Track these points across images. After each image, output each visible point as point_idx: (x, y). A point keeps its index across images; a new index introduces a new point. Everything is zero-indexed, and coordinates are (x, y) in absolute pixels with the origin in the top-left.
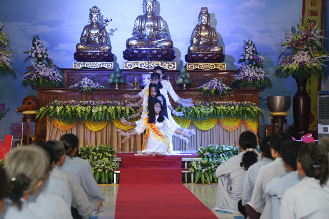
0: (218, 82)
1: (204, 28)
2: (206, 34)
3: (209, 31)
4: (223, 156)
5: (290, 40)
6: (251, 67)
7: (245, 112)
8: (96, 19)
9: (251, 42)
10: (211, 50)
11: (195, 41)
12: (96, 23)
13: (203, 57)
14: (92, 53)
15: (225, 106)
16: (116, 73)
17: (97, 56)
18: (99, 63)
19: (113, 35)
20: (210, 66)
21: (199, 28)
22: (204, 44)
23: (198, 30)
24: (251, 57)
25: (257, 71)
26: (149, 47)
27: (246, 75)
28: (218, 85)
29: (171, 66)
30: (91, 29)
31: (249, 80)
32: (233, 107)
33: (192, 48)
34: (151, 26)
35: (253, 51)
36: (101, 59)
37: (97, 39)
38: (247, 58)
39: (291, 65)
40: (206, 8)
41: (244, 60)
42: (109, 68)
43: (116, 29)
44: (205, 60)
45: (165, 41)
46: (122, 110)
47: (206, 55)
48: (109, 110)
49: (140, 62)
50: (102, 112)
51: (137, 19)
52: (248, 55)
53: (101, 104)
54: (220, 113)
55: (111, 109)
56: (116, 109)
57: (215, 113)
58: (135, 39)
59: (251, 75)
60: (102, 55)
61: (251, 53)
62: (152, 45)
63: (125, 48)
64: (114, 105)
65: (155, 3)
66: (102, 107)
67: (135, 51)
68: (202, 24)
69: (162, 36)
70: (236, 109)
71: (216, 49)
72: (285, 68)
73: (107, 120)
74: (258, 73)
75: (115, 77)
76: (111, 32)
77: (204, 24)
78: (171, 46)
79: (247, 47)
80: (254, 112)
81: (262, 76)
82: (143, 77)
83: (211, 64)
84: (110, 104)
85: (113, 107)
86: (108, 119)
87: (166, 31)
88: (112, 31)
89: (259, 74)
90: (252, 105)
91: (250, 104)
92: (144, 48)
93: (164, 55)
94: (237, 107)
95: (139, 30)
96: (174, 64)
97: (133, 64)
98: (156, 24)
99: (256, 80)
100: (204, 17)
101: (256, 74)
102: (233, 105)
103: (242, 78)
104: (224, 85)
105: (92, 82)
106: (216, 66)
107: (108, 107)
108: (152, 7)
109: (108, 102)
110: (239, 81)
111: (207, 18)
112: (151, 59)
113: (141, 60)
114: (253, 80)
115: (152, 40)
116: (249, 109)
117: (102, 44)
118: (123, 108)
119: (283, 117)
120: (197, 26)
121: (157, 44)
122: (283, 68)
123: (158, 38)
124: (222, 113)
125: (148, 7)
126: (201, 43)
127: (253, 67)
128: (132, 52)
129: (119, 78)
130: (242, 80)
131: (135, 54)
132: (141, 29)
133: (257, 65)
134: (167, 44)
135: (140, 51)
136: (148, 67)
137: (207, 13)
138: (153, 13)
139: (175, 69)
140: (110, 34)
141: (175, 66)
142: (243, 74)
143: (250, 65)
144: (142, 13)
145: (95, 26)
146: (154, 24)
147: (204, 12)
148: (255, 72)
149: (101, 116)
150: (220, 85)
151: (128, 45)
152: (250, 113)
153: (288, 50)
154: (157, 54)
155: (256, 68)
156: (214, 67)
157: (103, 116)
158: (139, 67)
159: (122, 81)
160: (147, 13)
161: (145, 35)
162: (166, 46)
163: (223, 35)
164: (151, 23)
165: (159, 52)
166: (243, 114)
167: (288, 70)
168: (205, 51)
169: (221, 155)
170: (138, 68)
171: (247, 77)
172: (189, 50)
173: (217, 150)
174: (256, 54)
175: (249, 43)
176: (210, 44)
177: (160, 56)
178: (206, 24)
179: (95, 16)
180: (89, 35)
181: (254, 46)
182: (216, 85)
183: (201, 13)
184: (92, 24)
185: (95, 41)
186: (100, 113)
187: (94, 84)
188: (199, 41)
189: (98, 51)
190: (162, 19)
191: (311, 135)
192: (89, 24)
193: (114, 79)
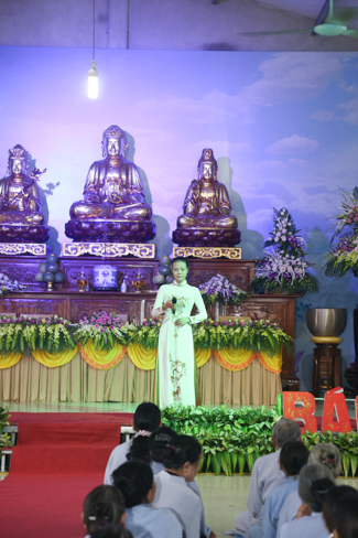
0: (223, 282)
1: (206, 185)
2: (211, 195)
3: (214, 190)
4: (190, 425)
5: (351, 211)
6: (284, 255)
7: (258, 338)
8: (20, 167)
9: (286, 212)
10: (218, 223)
11: (190, 207)
12: (20, 174)
13: (201, 236)
14: (10, 227)
15: (225, 327)
16: (48, 264)
17: (18, 232)
18: (20, 245)
19: (51, 194)
20: (213, 252)
21: (197, 185)
22: (206, 213)
23: (195, 189)
24: (284, 239)
25: (294, 262)
26: (108, 218)
27: (275, 269)
28: (223, 287)
29: (145, 251)
30: (10, 185)
31: (277, 278)
32: (238, 330)
33: (182, 221)
34: (116, 181)
35: (288, 227)
36: (25, 238)
37: (20, 203)
38: (276, 240)
39: (349, 255)
40: (211, 152)
41: (272, 242)
42: (38, 254)
43: (58, 184)
44: (204, 241)
45: (138, 208)
46: (47, 334)
47: (206, 233)
48: (24, 332)
49: (92, 245)
50: (12, 336)
51: (91, 168)
52: (278, 234)
53: (11, 322)
54: (216, 340)
55: (29, 331)
56: (38, 331)
57: (207, 340)
58: (85, 204)
59: (282, 270)
60: (27, 232)
61: (284, 231)
62: (115, 215)
63: (68, 218)
64: (35, 323)
65: (122, 141)
66: (14, 327)
67: (84, 225)
68: (203, 178)
69: (133, 198)
70: (243, 334)
71: (226, 222)
72: (340, 259)
73: (20, 351)
74: (293, 267)
75: (47, 270)
76: (47, 189)
77: (207, 177)
78: (149, 216)
79: (278, 219)
80: (274, 338)
81: (301, 271)
82: (96, 270)
83: (215, 249)
84: (28, 320)
85: (33, 328)
86: (22, 348)
87: (142, 189)
88: (51, 186)
89: (296, 269)
90: (273, 326)
91: (268, 324)
92: (101, 220)
93: (135, 232)
94: (246, 330)
95: (95, 188)
96: (151, 248)
97: (79, 248)
98: (124, 177)
99: (291, 278)
100: (207, 167)
101: (290, 269)
102: (240, 325)
103: (267, 274)
104: (234, 287)
105: (6, 278)
106: (223, 252)
107: (24, 327)
108: (117, 147)
109: (25, 316)
110: (261, 281)
111: (212, 168)
112: (111, 240)
113: (94, 240)
114: (285, 278)
115: (115, 206)
116: (265, 334)
117: (28, 212)
118: (50, 330)
119: (334, 345)
120: (194, 182)
121: (123, 213)
122: (336, 258)
123: (126, 200)
124: (219, 340)
125: (110, 147)
126: (202, 211)
127: (287, 256)
128: (79, 227)
129: (54, 273)
130: (266, 278)
131: (85, 230)
132: (99, 185)
133: (294, 253)
134: (141, 212)
135: (93, 225)
136: (105, 253)
137: (212, 159)
138: (119, 158)
139: (153, 256)
140: (46, 191)
141: (153, 251)
142: (269, 268)
143: (282, 252)
144: (100, 157)
145: (18, 181)
146: (120, 177)
147: (208, 157)
148: (290, 264)
149: (11, 343)
150: (227, 286)
151: (72, 214)
152: (267, 340)
153: (347, 227)
154: (122, 230)
155: (293, 257)
156: (221, 255)
157: (14, 344)
158: (91, 252)
159: (59, 278)
160: (109, 157)
161: (105, 196)
162: (138, 217)
163: (242, 196)
164: (116, 175)
165: (127, 227)
166: (255, 342)
167: (344, 262)
168: (206, 226)
169: (187, 423)
170: (87, 254)
171: (276, 274)
172: (179, 224)
173: (180, 415)
174: (294, 233)
175: (282, 213)
176: (217, 213)
177: (127, 234)
178: (208, 179)
179: (17, 162)
180: (7, 195)
181: (289, 217)
182: (219, 288)
183: (202, 160)
184: (13, 176)
185: (17, 207)
186: (9, 337)
187: (10, 283)
188: (197, 208)
189: (20, 224)
190: (136, 168)
191: (342, 390)
192: (8, 175)
193: (44, 274)
